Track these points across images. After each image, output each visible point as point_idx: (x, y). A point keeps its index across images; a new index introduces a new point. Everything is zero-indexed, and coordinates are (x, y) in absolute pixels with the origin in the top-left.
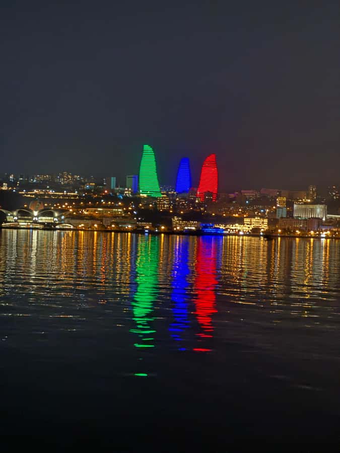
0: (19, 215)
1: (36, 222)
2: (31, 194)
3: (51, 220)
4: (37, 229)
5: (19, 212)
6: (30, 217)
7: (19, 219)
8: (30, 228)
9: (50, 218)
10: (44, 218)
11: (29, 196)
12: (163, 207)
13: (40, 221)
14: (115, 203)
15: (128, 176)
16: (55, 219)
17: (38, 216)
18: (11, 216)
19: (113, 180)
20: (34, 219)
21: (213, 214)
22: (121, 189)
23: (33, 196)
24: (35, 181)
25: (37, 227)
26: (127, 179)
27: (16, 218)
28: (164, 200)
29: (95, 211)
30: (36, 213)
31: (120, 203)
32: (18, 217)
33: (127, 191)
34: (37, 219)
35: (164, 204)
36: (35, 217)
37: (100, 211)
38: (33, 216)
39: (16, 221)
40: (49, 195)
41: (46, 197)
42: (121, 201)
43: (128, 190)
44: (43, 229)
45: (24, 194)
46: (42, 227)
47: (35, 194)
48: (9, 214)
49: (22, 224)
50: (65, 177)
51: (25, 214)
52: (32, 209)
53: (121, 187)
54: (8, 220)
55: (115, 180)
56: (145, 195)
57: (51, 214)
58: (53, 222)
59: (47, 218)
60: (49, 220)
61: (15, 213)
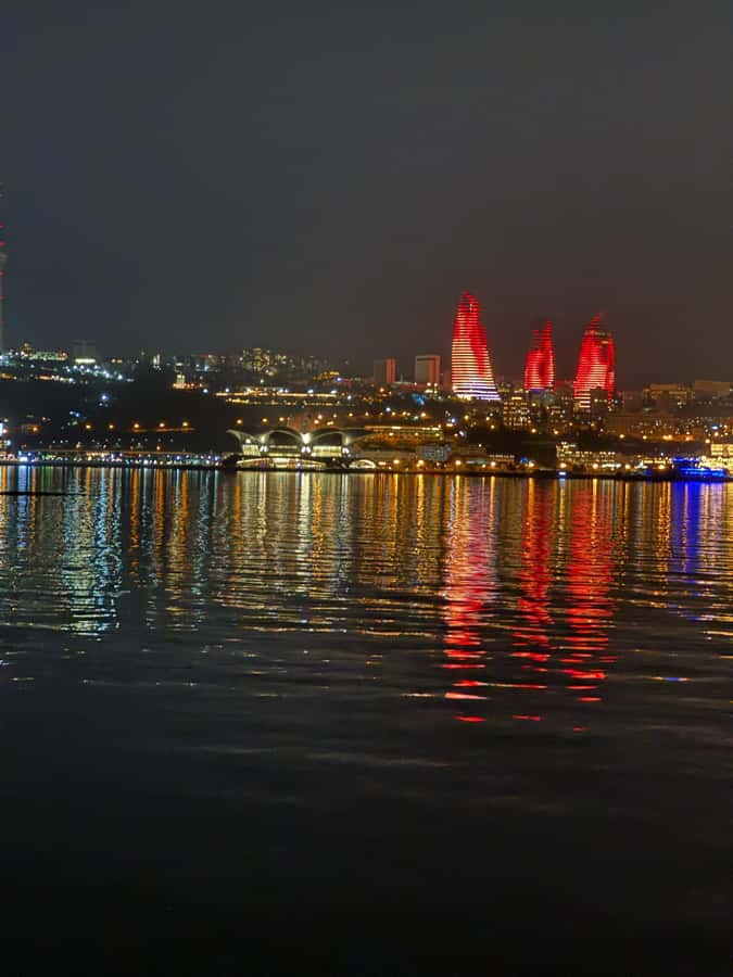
0: (272, 442)
1: (307, 457)
2: (241, 397)
3: (337, 451)
4: (311, 471)
5: (272, 436)
6: (295, 447)
7: (271, 450)
8: (296, 470)
9: (334, 448)
10: (322, 448)
11: (238, 401)
12: (517, 422)
13: (314, 455)
14: (413, 414)
15: (417, 357)
16: (346, 450)
17: (311, 445)
18: (253, 443)
19: (391, 365)
20: (303, 450)
21: (622, 436)
22: (406, 383)
23: (247, 401)
24: (206, 368)
25: (309, 466)
26: (417, 362)
27: (265, 449)
28: (518, 408)
29: (388, 431)
30: (306, 438)
31: (423, 415)
32: (269, 445)
33: (429, 388)
34: (309, 450)
35: (519, 415)
36: (306, 446)
37: (395, 432)
38: (301, 444)
39: (264, 455)
40: (277, 398)
41: (273, 403)
42: (424, 409)
43: (432, 387)
44: (326, 472)
45: (228, 397)
46: (321, 465)
47: (250, 397)
48: (248, 441)
49: (280, 461)
50: (258, 357)
51: (284, 439)
52: (298, 430)
53: (406, 379)
54: (246, 453)
55: (394, 366)
56: (469, 397)
57: (337, 441)
58: (340, 455)
59: (329, 448)
60: (331, 451)
61: (263, 439)
